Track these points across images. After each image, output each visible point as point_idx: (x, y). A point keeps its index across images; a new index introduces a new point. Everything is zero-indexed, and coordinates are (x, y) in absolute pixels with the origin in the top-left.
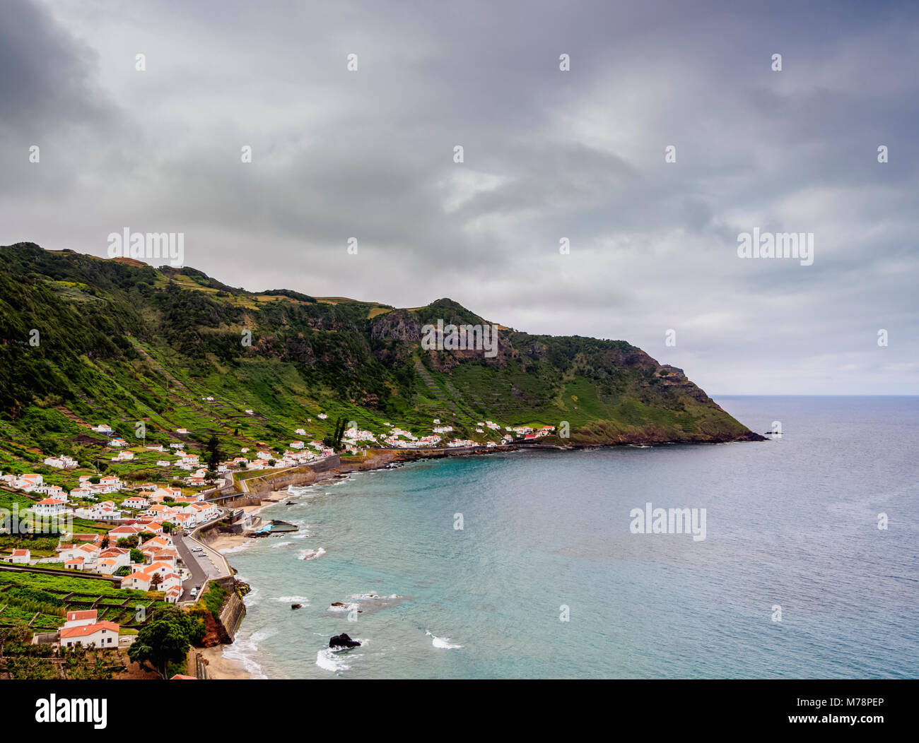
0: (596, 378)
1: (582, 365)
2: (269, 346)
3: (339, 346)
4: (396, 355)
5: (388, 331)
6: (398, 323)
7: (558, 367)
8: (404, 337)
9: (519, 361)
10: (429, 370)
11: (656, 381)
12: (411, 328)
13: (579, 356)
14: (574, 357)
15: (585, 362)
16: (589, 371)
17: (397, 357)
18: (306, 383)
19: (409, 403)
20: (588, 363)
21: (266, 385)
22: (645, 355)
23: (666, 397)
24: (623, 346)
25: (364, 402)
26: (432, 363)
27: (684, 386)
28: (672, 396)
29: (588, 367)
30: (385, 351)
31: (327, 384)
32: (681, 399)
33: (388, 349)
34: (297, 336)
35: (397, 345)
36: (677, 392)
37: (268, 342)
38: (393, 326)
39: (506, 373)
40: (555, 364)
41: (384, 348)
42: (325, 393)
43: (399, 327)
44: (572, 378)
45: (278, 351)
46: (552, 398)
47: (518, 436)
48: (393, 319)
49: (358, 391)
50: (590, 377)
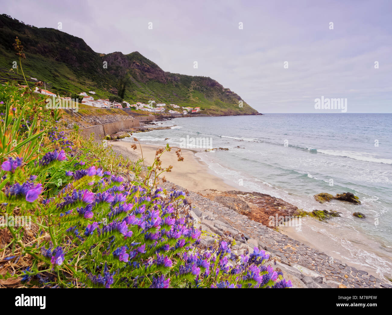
0: (202, 91)
1: (195, 86)
2: (47, 50)
3: (92, 60)
4: (119, 73)
5: (113, 62)
6: (118, 58)
7: (186, 86)
8: (122, 65)
9: (172, 82)
10: (137, 81)
11: (224, 93)
12: (124, 61)
13: (193, 82)
14: (191, 83)
15: (196, 85)
16: (199, 88)
17: (120, 74)
18: (75, 75)
19: (133, 94)
20: (197, 85)
21: (47, 71)
22: (217, 83)
23: (228, 99)
24: (209, 79)
25: (112, 91)
26: (138, 78)
27: (233, 95)
28: (230, 98)
29: (197, 87)
30: (113, 71)
31: (89, 78)
32: (234, 99)
33: (114, 70)
34: (65, 48)
35: (119, 68)
36: (232, 97)
37: (45, 47)
38: (115, 60)
39: (168, 86)
40: (185, 85)
41: (112, 70)
42: (88, 82)
43: (118, 60)
44: (192, 90)
45: (53, 54)
46: (188, 97)
47: (189, 111)
48: (115, 56)
49: (107, 85)
50: (199, 90)
